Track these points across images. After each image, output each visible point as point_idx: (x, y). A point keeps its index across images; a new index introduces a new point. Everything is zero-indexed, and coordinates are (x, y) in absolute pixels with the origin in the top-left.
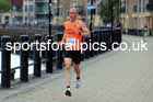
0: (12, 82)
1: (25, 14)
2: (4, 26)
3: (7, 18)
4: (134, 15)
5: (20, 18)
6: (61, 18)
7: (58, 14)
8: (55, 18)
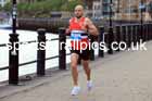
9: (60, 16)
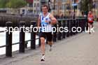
0: (26, 49)
1: (34, 9)
2: (21, 15)
5: (31, 11)
6: (56, 11)
7: (54, 9)
8: (52, 11)
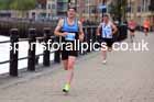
0: (36, 66)
2: (31, 20)
3: (34, 14)
4: (138, 14)
9: (9, 15)
